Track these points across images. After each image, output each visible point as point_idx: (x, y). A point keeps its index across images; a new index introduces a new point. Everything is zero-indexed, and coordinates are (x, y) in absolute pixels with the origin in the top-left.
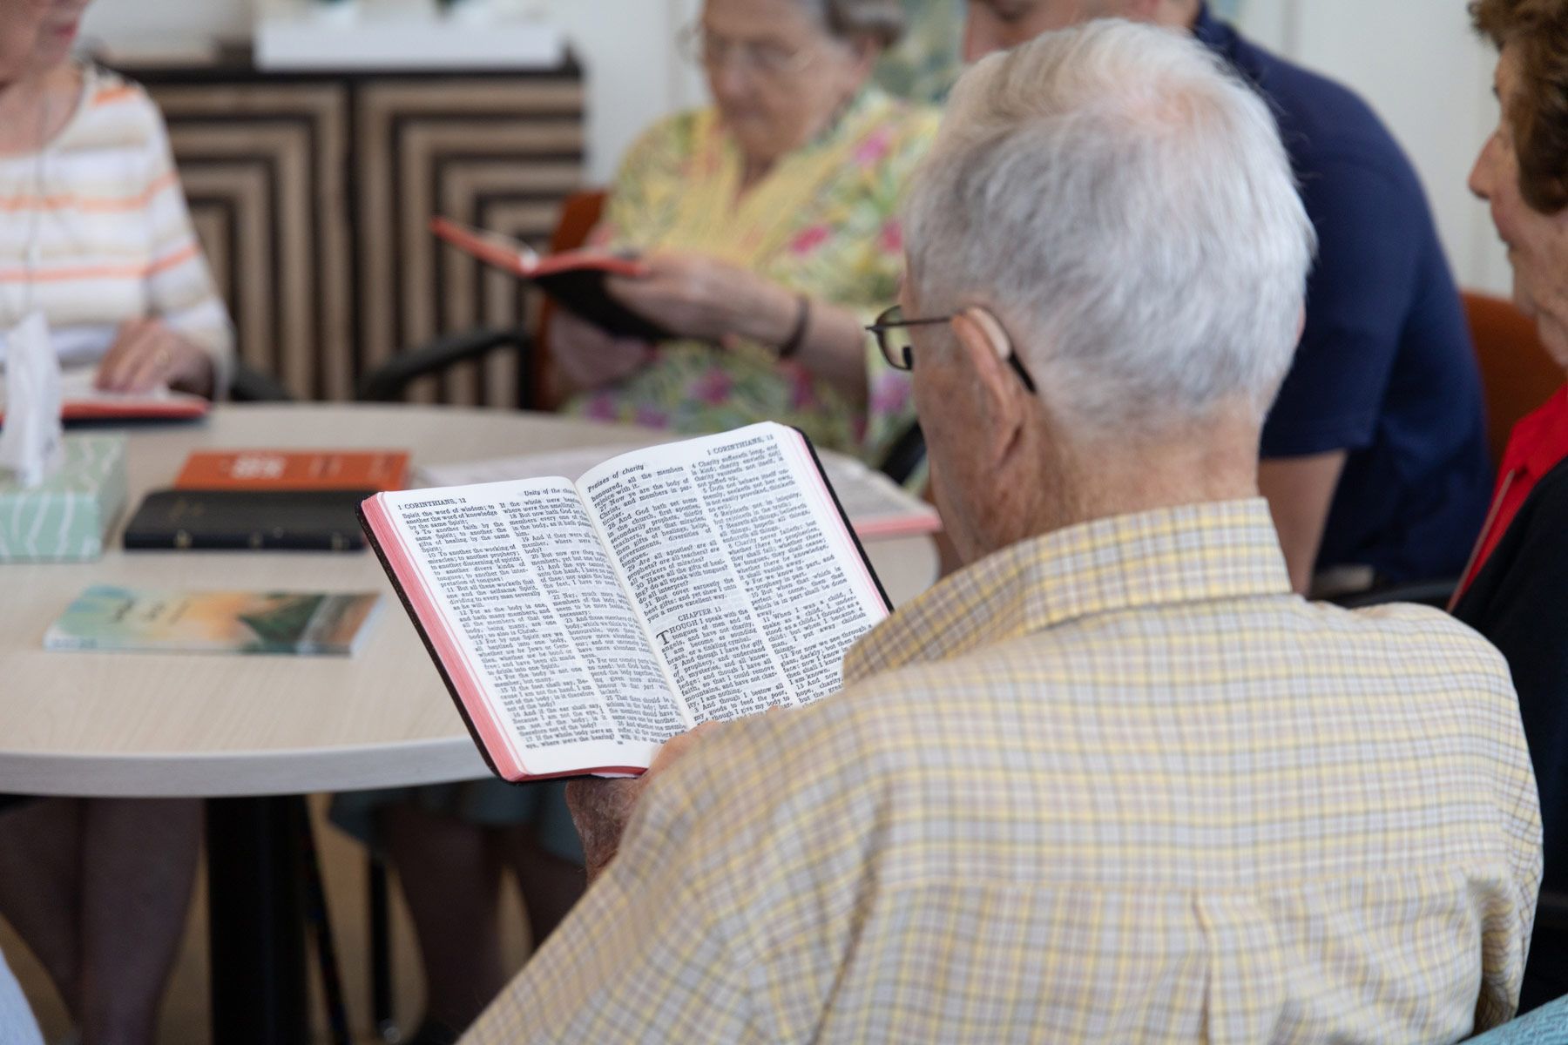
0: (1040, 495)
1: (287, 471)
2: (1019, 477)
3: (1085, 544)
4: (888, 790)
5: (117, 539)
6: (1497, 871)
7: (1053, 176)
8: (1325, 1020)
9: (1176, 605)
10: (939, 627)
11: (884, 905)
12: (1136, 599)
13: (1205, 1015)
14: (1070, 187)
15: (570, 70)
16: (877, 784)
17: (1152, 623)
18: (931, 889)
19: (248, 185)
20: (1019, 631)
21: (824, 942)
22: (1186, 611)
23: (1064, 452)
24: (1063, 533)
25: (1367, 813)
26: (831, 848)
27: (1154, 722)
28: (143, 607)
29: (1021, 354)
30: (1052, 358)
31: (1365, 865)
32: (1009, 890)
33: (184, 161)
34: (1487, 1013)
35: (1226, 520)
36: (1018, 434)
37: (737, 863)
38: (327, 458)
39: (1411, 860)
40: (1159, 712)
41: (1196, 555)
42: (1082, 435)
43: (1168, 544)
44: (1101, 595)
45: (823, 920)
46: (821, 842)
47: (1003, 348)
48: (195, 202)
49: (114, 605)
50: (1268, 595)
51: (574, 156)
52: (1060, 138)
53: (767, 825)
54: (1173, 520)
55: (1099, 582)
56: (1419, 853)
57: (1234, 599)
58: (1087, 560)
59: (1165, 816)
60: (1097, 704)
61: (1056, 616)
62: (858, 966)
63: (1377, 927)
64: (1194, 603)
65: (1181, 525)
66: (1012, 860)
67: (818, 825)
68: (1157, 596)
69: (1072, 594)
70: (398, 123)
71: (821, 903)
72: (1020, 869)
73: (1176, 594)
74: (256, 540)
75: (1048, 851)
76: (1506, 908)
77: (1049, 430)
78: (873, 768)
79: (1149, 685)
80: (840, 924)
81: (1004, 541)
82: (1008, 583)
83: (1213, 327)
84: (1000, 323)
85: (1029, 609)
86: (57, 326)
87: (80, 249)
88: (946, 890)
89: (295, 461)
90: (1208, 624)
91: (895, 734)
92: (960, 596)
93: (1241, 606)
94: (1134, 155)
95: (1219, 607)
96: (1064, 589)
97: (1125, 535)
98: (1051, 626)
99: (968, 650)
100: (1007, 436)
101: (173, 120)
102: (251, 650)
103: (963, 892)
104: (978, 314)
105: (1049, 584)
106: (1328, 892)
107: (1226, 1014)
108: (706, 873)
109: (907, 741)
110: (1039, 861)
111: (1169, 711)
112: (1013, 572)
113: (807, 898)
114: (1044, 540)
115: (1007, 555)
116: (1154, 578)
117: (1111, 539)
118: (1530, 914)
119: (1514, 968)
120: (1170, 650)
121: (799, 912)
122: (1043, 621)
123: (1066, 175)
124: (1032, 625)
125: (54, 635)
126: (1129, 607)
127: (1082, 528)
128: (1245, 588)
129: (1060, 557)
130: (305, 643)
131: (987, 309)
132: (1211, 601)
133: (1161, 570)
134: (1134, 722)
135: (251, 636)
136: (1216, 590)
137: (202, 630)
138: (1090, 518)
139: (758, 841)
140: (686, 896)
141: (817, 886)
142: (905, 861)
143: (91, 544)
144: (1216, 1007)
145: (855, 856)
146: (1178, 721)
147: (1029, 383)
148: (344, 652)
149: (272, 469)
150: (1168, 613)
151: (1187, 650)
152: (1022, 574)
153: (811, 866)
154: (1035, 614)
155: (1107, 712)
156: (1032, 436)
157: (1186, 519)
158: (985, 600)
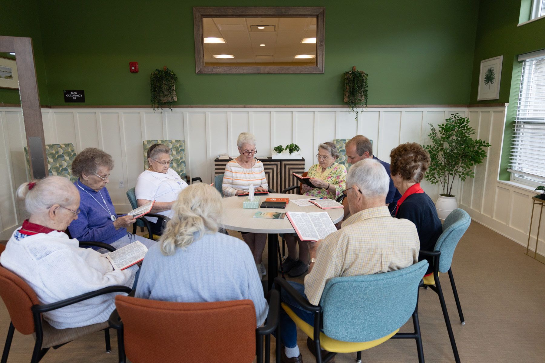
0: (362, 205)
1: (277, 200)
2: (360, 203)
3: (368, 211)
4: (349, 239)
5: (260, 207)
6: (415, 247)
7: (363, 170)
8: (395, 263)
9: (378, 217)
10: (352, 220)
11: (349, 251)
12: (374, 217)
13: (382, 261)
14: (365, 171)
15: (303, 160)
16: (347, 238)
17: (375, 219)
18: (354, 250)
19: (271, 171)
20: (361, 220)
21: (343, 256)
22: (379, 218)
23: (365, 200)
24: (365, 210)
25: (401, 240)
26: (343, 245)
27: (377, 230)
28: (263, 214)
29: (360, 189)
30: (364, 189)
31: (400, 246)
32: (362, 249)
33: (265, 169)
34: (414, 262)
35: (383, 208)
36: (360, 198)
37: (334, 249)
38: (281, 199)
39: (405, 245)
40: (377, 229)
41: (380, 212)
42: (367, 198)
43: (377, 211)
44: (370, 216)
45: (343, 253)
46: (342, 245)
47: (358, 189)
48: (266, 173)
49: (260, 213)
50: (388, 216)
51: (304, 169)
52: (363, 167)
53: (337, 244)
54: (377, 208)
55: (369, 215)
56: (406, 245)
57: (384, 217)
58: (368, 213)
59: (378, 240)
60: (370, 228)
61: (365, 219)
62: (346, 258)
63: (401, 253)
64: (380, 217)
65: (378, 209)
66: (362, 246)
67: (342, 243)
68: (376, 216)
69: (367, 216)
70: (285, 165)
71: (342, 251)
72: (363, 247)
73: (378, 216)
74: (274, 207)
75: (366, 244)
76: (416, 252)
77: (363, 197)
78: (347, 236)
79: (376, 226)
80: (344, 254)
81: (359, 211)
82: (359, 215)
83: (381, 186)
84: (358, 186)
85: (362, 218)
86: (254, 185)
87: (255, 178)
88: (355, 250)
89: (277, 199)
90: (382, 219)
91: (349, 233)
92: (354, 217)
93: (385, 217)
94: (371, 168)
95: (383, 218)
96: (366, 216)
97: (372, 210)
98: (364, 220)
99: (355, 223)
100: (359, 198)
101: (264, 165)
102: (274, 218)
103: (357, 250)
104: (356, 186)
105: (364, 215)
106: (396, 248)
107: (384, 262)
108: (331, 250)
109: (350, 233)
110: (365, 246)
111: (378, 229)
112: (360, 214)
113: (341, 251)
114: (363, 211)
115: (359, 212)
116: (375, 214)
117: (370, 210)
118: (418, 253)
119: (417, 258)
120: (378, 222)
121: (340, 253)
122: (363, 219)
123: (364, 170)
124: (362, 220)
125: (254, 216)
126: (373, 218)
127: (367, 209)
128: (385, 216)
129: (365, 212)
130: (279, 218)
131: (356, 185)
132: (382, 217)
133: (376, 214)
134: (374, 230)
135: (274, 217)
136: (382, 216)
137: (269, 216)
138: (368, 208)
139: (336, 246)
140: (330, 253)
141: (342, 250)
142: (351, 246)
143: (257, 207)
144: (383, 261)
145: (346, 246)
146: (379, 230)
147: (361, 193)
148: (283, 219)
149: (275, 200)
150: (377, 218)
151: (380, 222)
152: (361, 214)
153: (341, 247)
154: (362, 219)
155: (371, 229)
156: (361, 198)
157: (379, 208)
158: (357, 217)
